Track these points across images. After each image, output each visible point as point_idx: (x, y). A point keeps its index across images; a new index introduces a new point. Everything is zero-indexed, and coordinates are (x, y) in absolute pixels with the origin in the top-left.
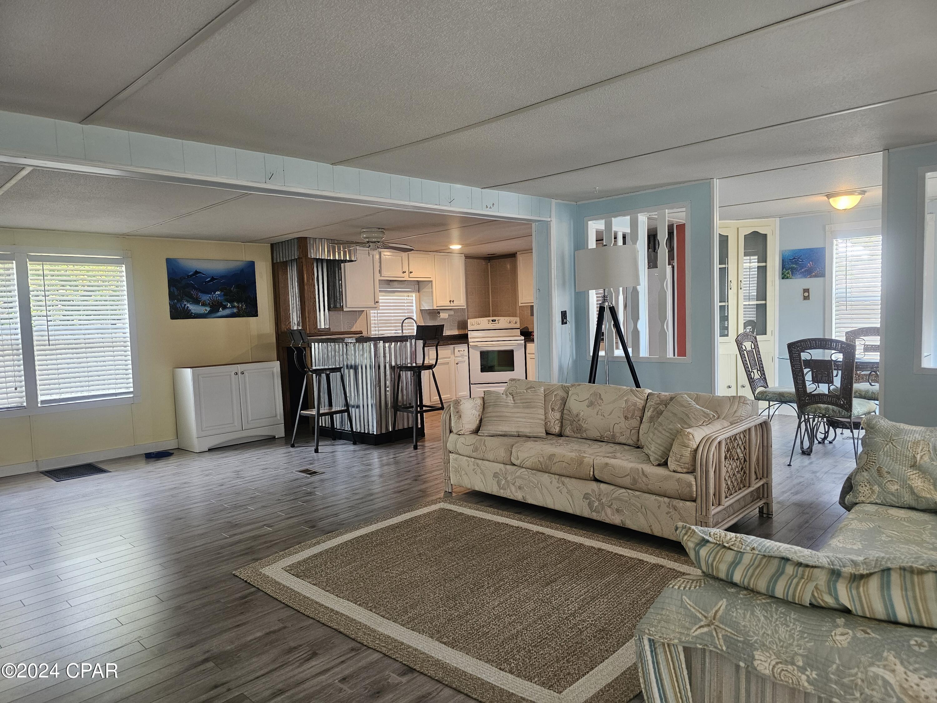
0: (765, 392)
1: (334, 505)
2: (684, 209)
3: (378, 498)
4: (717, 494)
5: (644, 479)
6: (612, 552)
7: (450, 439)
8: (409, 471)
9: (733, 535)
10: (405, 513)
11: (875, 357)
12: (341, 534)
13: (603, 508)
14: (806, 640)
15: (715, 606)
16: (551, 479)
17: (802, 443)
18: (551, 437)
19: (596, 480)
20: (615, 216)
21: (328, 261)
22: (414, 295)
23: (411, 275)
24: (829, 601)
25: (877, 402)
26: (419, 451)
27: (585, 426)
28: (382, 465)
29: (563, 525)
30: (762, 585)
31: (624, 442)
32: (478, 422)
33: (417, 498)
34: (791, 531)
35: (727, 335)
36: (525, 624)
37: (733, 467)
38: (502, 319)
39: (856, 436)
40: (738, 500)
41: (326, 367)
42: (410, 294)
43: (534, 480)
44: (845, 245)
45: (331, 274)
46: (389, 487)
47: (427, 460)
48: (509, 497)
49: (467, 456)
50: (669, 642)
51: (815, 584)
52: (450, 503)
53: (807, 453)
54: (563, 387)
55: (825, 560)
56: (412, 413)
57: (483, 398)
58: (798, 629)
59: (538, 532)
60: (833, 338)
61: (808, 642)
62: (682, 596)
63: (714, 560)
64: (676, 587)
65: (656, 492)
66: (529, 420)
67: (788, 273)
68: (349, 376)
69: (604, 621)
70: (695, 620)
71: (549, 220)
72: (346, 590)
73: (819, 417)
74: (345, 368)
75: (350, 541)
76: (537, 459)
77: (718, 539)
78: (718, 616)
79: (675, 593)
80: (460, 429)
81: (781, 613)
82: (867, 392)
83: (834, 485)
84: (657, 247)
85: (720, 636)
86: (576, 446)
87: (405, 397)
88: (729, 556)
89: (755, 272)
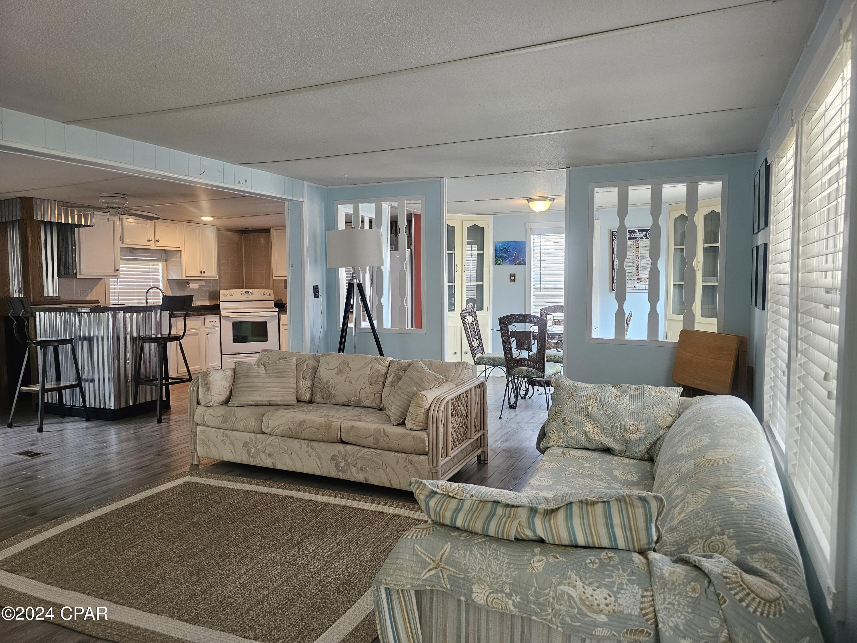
0: (482, 358)
1: (60, 488)
2: (420, 201)
3: (114, 477)
4: (445, 447)
5: (385, 438)
6: (356, 508)
7: (197, 411)
8: (151, 446)
9: (456, 484)
10: (145, 490)
11: (560, 329)
12: (69, 519)
13: (349, 468)
14: (512, 570)
15: (441, 550)
16: (300, 444)
17: (509, 398)
18: (302, 404)
19: (343, 442)
20: (362, 203)
21: (59, 225)
22: (160, 264)
23: (157, 244)
24: (529, 534)
25: (562, 365)
26: (164, 425)
27: (334, 392)
28: (121, 442)
29: (312, 487)
30: (478, 527)
31: (369, 405)
32: (228, 393)
33: (159, 474)
34: (501, 473)
35: (454, 310)
36: (271, 588)
37: (458, 422)
38: (255, 291)
39: (547, 392)
40: (462, 450)
41: (54, 339)
42: (156, 263)
43: (284, 446)
44: (539, 240)
45: (62, 239)
46: (128, 464)
47: (172, 434)
48: (259, 465)
49: (215, 428)
50: (403, 588)
51: (518, 521)
52: (196, 476)
53: (513, 407)
54: (314, 357)
55: (526, 500)
56: (156, 385)
57: (234, 369)
58: (506, 561)
59: (287, 496)
60: (532, 314)
61: (513, 571)
62: (414, 544)
63: (440, 510)
64: (409, 537)
65: (395, 449)
66: (280, 390)
67: (499, 261)
68: (82, 348)
69: (347, 574)
70: (424, 564)
71: (301, 200)
72: (73, 580)
73: (522, 377)
74: (78, 340)
75: (79, 526)
76: (288, 426)
77: (444, 490)
78: (443, 559)
79: (409, 542)
80: (208, 401)
81: (493, 549)
82: (555, 356)
83: (532, 433)
84: (398, 232)
85: (445, 576)
86: (325, 412)
87: (148, 370)
88: (453, 504)
89: (475, 258)
